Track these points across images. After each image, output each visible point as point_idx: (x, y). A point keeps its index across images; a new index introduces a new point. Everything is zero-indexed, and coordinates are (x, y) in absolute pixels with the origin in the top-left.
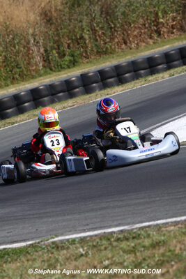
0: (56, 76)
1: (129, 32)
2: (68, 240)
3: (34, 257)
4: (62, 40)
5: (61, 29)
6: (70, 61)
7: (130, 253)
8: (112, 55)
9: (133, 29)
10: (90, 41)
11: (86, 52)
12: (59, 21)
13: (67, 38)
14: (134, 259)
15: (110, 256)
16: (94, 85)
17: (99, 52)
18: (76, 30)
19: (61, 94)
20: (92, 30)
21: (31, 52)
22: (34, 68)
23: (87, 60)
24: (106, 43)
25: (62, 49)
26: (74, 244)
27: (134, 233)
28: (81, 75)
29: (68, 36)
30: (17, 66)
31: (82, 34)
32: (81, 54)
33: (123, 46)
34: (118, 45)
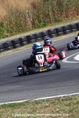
0: (37, 30)
1: (69, 12)
2: (41, 100)
3: (27, 107)
4: (40, 15)
5: (40, 11)
6: (43, 24)
7: (68, 106)
8: (61, 22)
9: (70, 11)
10: (52, 16)
11: (50, 21)
12: (39, 7)
13: (42, 15)
14: (70, 109)
15: (59, 107)
16: (53, 35)
17: (56, 21)
18: (46, 11)
19: (39, 38)
20: (53, 11)
21: (27, 20)
22: (28, 27)
23: (50, 24)
24: (58, 17)
25: (40, 19)
26: (44, 101)
27: (70, 97)
28: (48, 30)
29: (42, 14)
30: (21, 26)
31: (48, 13)
32: (48, 22)
33: (66, 18)
34: (64, 18)
